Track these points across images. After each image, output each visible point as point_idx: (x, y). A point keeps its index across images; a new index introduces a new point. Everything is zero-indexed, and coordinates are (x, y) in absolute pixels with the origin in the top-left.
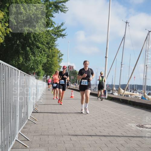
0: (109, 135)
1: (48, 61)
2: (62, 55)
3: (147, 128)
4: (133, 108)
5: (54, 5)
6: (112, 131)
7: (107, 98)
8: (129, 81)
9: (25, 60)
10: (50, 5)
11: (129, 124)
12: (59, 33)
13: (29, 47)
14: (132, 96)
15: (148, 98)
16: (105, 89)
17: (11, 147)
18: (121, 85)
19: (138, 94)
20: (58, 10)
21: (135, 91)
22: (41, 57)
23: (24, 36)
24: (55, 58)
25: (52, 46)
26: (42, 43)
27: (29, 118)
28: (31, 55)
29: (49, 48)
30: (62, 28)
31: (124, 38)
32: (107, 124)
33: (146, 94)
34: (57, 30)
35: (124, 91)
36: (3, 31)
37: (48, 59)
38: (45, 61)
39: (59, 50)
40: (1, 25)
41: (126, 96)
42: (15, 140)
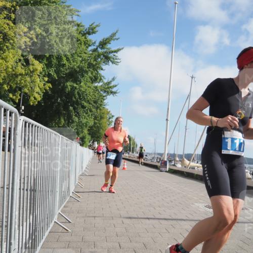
0: (170, 218)
1: (95, 123)
2: (113, 116)
4: (200, 183)
5: (104, 56)
6: (174, 213)
7: (167, 170)
8: (195, 150)
9: (67, 122)
10: (99, 56)
11: (196, 204)
12: (109, 89)
13: (72, 106)
14: (199, 168)
16: (166, 160)
17: (49, 231)
18: (185, 154)
20: (108, 61)
22: (87, 119)
23: (67, 92)
24: (104, 121)
25: (101, 105)
26: (88, 101)
27: (71, 194)
28: (74, 117)
29: (97, 108)
30: (113, 84)
31: (189, 96)
32: (168, 203)
34: (106, 86)
35: (189, 162)
36: (41, 87)
37: (96, 121)
38: (91, 123)
39: (109, 110)
40: (39, 79)
41: (192, 168)
42: (53, 222)
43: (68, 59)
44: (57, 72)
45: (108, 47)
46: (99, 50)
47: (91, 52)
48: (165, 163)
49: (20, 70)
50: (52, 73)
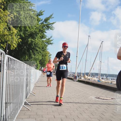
1: (42, 58)
2: (51, 55)
3: (101, 99)
4: (92, 87)
5: (47, 26)
7: (77, 80)
8: (90, 71)
9: (29, 57)
11: (91, 97)
13: (31, 50)
14: (92, 80)
15: (102, 81)
16: (76, 76)
18: (86, 73)
19: (96, 78)
20: (49, 29)
21: (94, 77)
22: (39, 56)
23: (29, 44)
24: (47, 57)
25: (45, 49)
26: (39, 48)
27: (31, 92)
28: (32, 55)
29: (43, 51)
30: (51, 39)
31: (87, 45)
32: (77, 96)
33: (100, 79)
34: (48, 41)
35: (87, 76)
36: (16, 41)
37: (43, 57)
38: (41, 58)
39: (49, 52)
40: (15, 37)
41: (89, 80)
42: (22, 105)
43: (29, 27)
44: (24, 34)
45: (48, 22)
46: (44, 23)
47: (40, 24)
48: (76, 77)
49: (6, 32)
50: (22, 34)
